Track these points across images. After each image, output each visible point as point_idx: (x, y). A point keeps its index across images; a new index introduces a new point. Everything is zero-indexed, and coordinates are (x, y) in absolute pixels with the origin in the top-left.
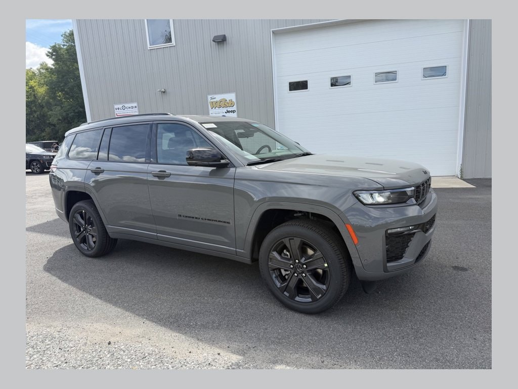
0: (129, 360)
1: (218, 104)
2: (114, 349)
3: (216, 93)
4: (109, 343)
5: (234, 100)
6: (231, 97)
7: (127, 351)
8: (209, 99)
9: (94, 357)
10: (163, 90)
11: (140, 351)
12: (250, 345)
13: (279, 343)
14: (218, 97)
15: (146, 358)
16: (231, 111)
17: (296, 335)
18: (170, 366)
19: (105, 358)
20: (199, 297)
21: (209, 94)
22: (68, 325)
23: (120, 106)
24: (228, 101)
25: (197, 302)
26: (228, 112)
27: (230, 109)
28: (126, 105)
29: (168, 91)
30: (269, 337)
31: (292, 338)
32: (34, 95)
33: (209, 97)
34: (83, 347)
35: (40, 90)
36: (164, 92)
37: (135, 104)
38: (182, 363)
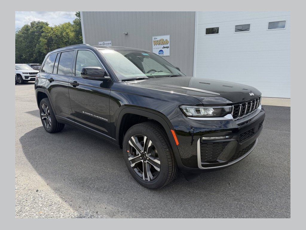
0: (41, 205)
1: (158, 43)
2: (37, 195)
3: (157, 35)
4: (37, 191)
5: (169, 40)
6: (167, 38)
7: (44, 199)
8: (153, 39)
9: (23, 199)
10: (126, 33)
11: (51, 199)
12: (120, 209)
13: (141, 212)
14: (159, 38)
15: (51, 206)
16: (166, 47)
17: (155, 208)
18: (62, 215)
19: (29, 201)
20: (105, 167)
21: (154, 36)
22: (23, 174)
23: (102, 43)
24: (165, 40)
25: (102, 171)
26: (164, 47)
27: (165, 46)
28: (105, 42)
29: (129, 34)
30: (136, 206)
31: (151, 210)
32: (68, 37)
33: (153, 38)
34: (22, 191)
35: (71, 34)
36: (127, 34)
37: (110, 42)
38: (71, 215)
